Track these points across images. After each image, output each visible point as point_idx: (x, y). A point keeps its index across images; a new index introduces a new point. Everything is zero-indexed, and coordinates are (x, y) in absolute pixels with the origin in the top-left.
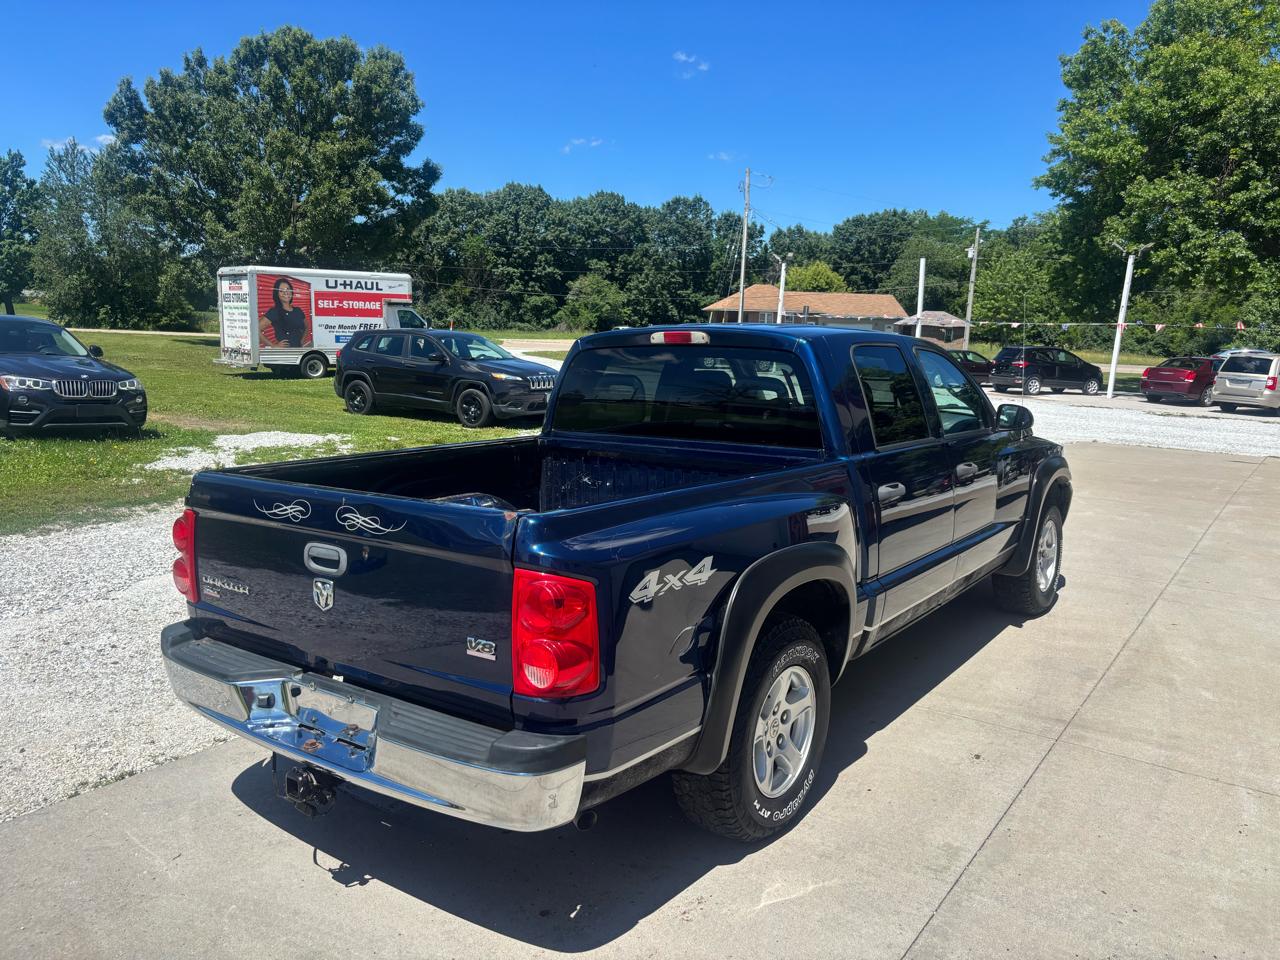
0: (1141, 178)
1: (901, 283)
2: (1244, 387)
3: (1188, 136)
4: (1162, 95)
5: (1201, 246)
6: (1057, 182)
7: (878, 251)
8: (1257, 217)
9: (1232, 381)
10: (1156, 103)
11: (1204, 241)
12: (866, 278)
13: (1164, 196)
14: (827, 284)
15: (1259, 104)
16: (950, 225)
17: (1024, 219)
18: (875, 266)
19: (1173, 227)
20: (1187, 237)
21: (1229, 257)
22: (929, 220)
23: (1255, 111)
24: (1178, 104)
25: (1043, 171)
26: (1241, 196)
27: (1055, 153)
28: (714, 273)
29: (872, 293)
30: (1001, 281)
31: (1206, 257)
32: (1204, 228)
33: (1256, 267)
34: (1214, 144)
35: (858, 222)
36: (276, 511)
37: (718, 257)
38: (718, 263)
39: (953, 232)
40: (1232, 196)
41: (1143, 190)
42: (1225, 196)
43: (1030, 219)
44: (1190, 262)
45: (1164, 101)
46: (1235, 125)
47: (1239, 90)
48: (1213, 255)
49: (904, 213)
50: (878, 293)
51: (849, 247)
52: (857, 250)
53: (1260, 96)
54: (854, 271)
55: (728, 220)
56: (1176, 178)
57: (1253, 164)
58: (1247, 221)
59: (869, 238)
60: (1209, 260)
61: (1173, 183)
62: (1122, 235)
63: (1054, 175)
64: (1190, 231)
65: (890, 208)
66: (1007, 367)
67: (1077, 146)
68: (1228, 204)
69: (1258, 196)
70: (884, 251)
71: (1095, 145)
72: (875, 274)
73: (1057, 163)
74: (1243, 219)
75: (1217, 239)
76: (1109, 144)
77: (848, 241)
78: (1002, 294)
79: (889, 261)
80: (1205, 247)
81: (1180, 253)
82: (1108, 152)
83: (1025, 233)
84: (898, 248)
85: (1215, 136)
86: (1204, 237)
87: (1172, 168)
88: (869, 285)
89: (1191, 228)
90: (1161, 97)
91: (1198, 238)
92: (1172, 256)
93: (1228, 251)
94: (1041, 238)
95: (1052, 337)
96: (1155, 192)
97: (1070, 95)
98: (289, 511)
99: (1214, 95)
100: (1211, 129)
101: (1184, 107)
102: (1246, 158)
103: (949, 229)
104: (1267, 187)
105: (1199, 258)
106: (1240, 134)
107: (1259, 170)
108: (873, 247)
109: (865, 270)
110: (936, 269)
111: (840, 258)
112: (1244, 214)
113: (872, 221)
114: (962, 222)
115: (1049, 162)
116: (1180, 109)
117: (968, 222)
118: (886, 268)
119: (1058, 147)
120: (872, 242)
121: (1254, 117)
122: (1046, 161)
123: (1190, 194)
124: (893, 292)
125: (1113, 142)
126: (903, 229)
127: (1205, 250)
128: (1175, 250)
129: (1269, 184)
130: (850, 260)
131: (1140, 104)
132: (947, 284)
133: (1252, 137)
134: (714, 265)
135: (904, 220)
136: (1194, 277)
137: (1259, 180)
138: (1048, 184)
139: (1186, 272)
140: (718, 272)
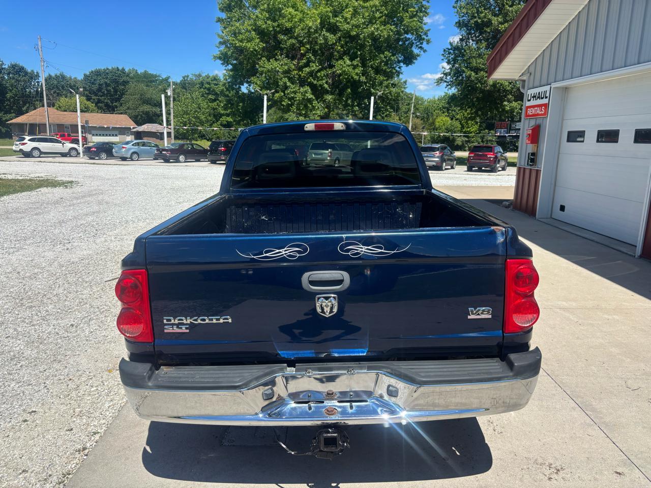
0: (264, 59)
1: (128, 108)
2: (320, 156)
3: (282, 40)
4: (268, 19)
5: (293, 92)
6: (225, 58)
7: (112, 90)
8: (314, 80)
9: (315, 154)
10: (266, 23)
11: (294, 89)
12: (107, 105)
13: (275, 68)
14: (85, 108)
15: (310, 28)
16: (150, 78)
17: (188, 76)
18: (111, 98)
19: (281, 83)
20: (286, 87)
21: (306, 98)
22: (138, 74)
23: (309, 31)
24: (275, 24)
25: (217, 53)
26: (307, 69)
27: (221, 43)
28: (9, 100)
29: (113, 113)
30: (186, 108)
31: (296, 98)
32: (293, 84)
33: (315, 103)
34: (293, 45)
35: (98, 73)
36: (267, 255)
37: (11, 91)
38: (11, 94)
39: (151, 82)
40: (304, 69)
41: (266, 65)
42: (300, 69)
43: (190, 76)
44: (290, 99)
45: (269, 22)
46: (301, 37)
47: (301, 20)
48: (299, 97)
49: (123, 69)
50: (116, 114)
51: (95, 88)
52: (100, 90)
53: (310, 24)
54: (99, 101)
55: (14, 68)
56: (278, 60)
57: (310, 55)
58: (311, 81)
59: (106, 83)
60: (298, 99)
61: (278, 62)
62: (259, 86)
63: (222, 54)
64: (288, 85)
65: (115, 66)
66: (216, 151)
67: (233, 40)
68: (302, 73)
69: (314, 70)
70: (116, 91)
71: (241, 41)
72: (112, 103)
73: (223, 48)
74: (309, 80)
75: (299, 89)
76: (248, 42)
77: (93, 83)
78: (187, 115)
79: (119, 96)
80: (295, 92)
81: (284, 95)
82: (249, 45)
83: (189, 83)
84: (123, 90)
85: (294, 41)
86: (294, 88)
87: (276, 54)
88: (110, 109)
89: (288, 84)
90: (268, 20)
91: (291, 89)
92: (282, 97)
93: (305, 95)
94: (197, 86)
95: (210, 136)
96: (271, 66)
97: (223, 16)
98: (284, 253)
99: (292, 21)
100: (291, 38)
101: (278, 26)
102: (308, 52)
103: (149, 79)
104: (317, 66)
105: (293, 98)
106: (304, 41)
107: (313, 58)
108: (109, 88)
109: (106, 101)
110: (147, 102)
111: (90, 93)
112: (309, 78)
113: (106, 73)
114: (156, 76)
115: (219, 48)
116: (276, 27)
117: (159, 76)
118: (118, 100)
119: (222, 40)
120: (107, 85)
121: (309, 34)
122: (217, 47)
123: (286, 67)
124: (125, 113)
125: (250, 40)
126: (125, 79)
127: (295, 94)
128: (283, 94)
129: (317, 64)
130: (96, 95)
131: (259, 23)
132: (154, 109)
133: (309, 42)
134: (8, 96)
135: (124, 73)
136: (292, 107)
137: (314, 62)
138: (220, 58)
139: (288, 104)
140: (12, 100)
